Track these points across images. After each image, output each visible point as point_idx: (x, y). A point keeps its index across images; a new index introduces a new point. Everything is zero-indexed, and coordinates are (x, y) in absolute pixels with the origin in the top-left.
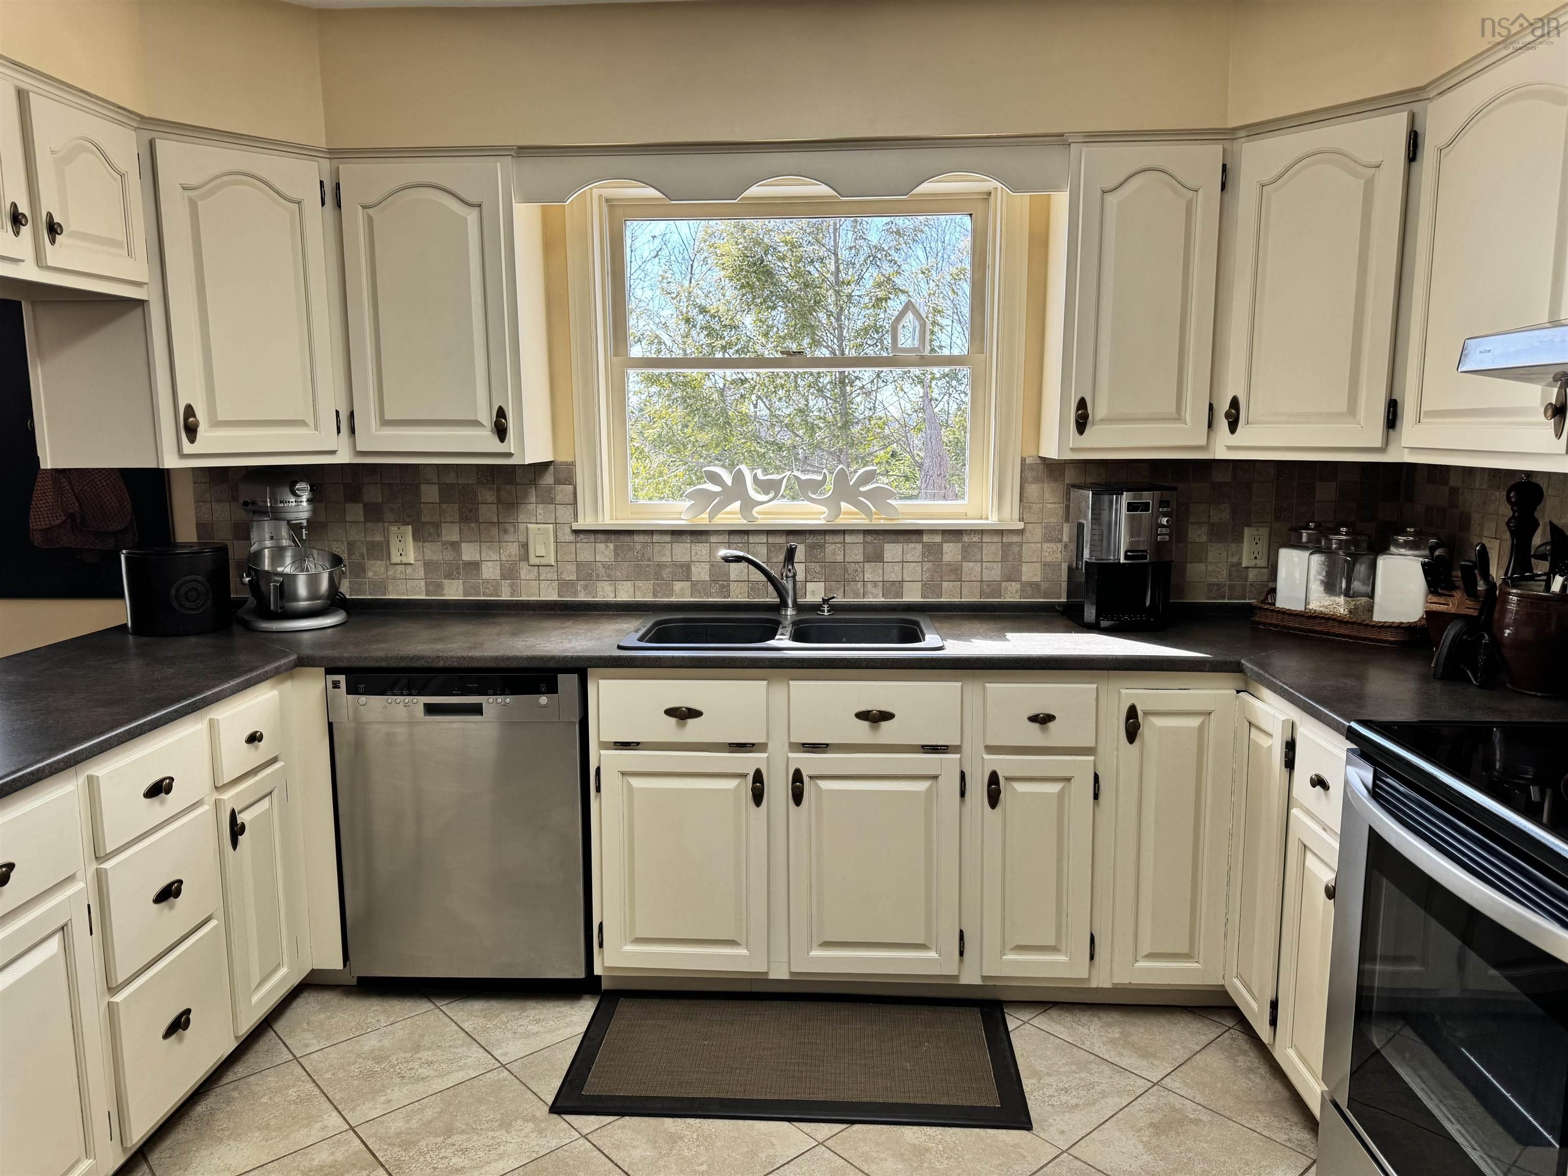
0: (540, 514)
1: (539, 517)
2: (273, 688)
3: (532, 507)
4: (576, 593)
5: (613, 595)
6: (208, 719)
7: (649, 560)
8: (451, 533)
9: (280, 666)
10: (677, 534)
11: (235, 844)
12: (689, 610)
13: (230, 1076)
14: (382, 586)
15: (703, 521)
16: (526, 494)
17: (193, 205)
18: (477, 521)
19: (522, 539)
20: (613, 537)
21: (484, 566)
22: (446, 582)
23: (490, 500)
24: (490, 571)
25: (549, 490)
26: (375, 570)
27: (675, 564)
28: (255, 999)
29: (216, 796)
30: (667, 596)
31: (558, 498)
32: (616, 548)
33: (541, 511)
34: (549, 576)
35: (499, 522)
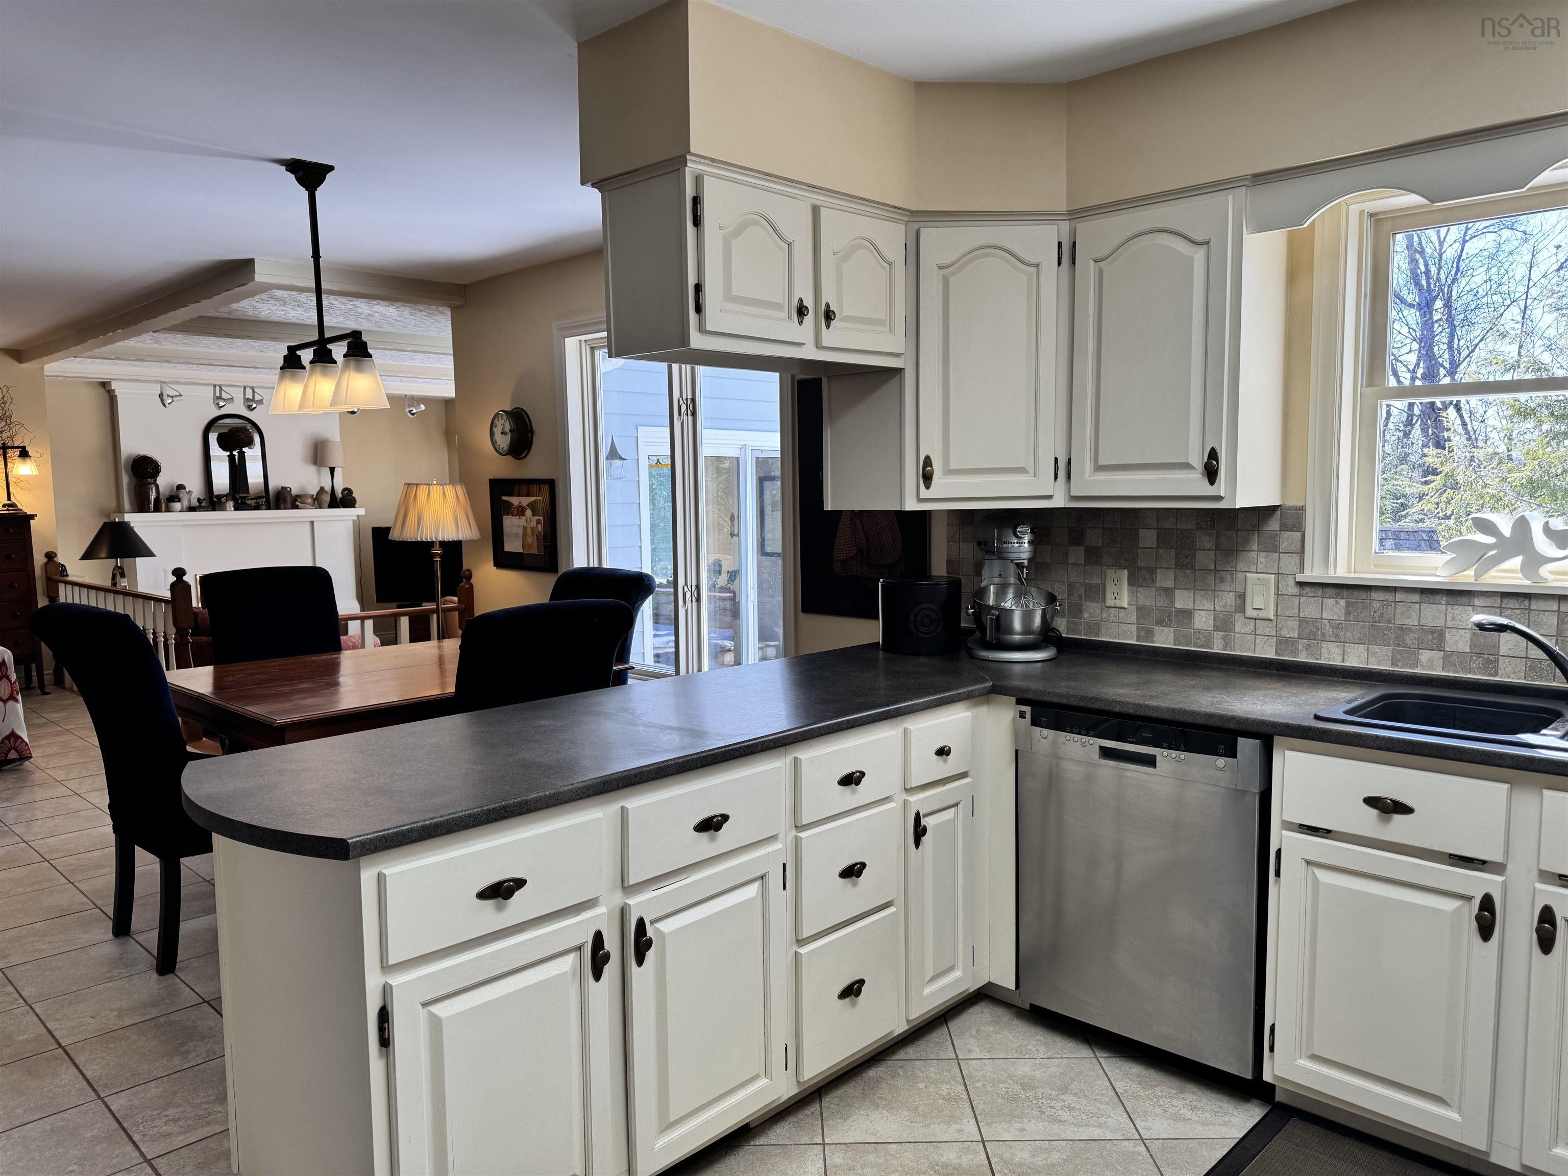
0: (1261, 563)
1: (1260, 566)
2: (968, 709)
3: (1253, 555)
4: (1295, 652)
5: (1340, 659)
6: (903, 728)
7: (1390, 622)
8: (1165, 579)
9: (974, 691)
10: (1429, 593)
11: (917, 843)
12: (1437, 686)
13: (901, 1055)
14: (1095, 627)
15: (1467, 578)
16: (1247, 541)
17: (946, 281)
18: (1193, 568)
19: (1239, 589)
20: (1345, 593)
21: (1196, 615)
22: (1158, 629)
23: (1208, 546)
24: (1203, 621)
25: (1274, 537)
26: (1091, 611)
27: (1422, 629)
28: (927, 991)
29: (905, 796)
30: (1410, 667)
31: (1282, 546)
32: (1348, 605)
33: (1263, 560)
34: (1267, 631)
35: (1216, 570)
